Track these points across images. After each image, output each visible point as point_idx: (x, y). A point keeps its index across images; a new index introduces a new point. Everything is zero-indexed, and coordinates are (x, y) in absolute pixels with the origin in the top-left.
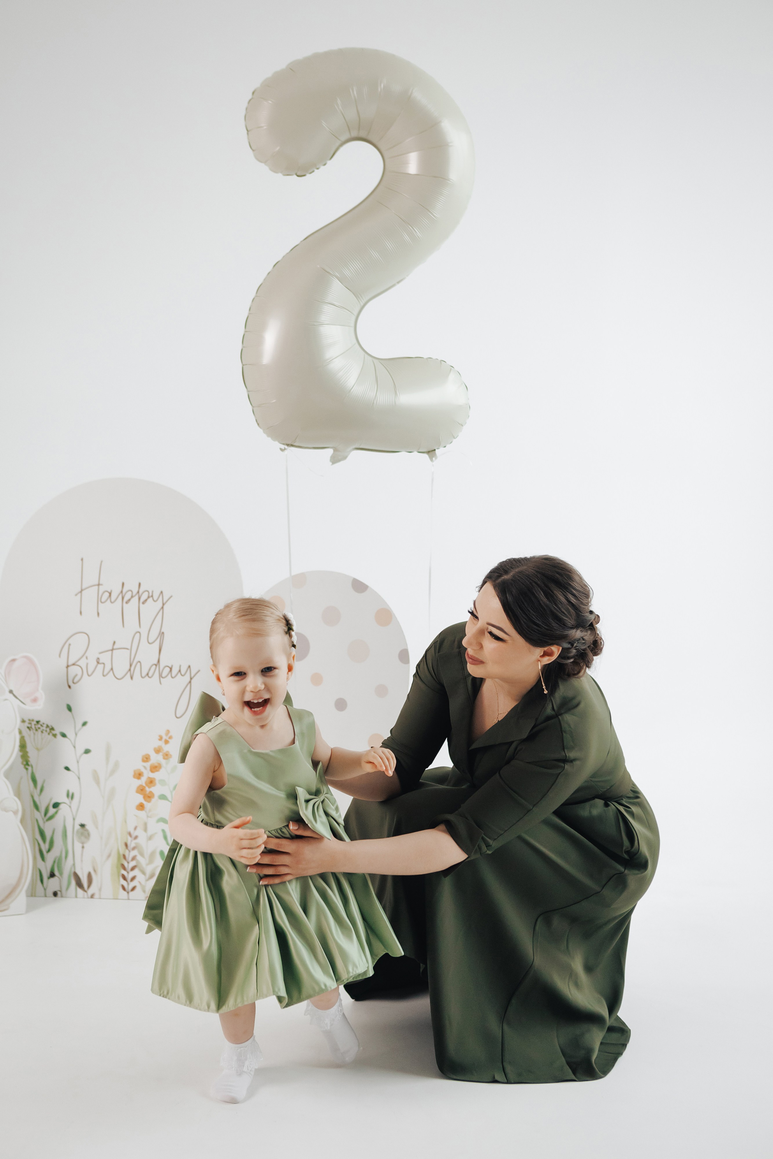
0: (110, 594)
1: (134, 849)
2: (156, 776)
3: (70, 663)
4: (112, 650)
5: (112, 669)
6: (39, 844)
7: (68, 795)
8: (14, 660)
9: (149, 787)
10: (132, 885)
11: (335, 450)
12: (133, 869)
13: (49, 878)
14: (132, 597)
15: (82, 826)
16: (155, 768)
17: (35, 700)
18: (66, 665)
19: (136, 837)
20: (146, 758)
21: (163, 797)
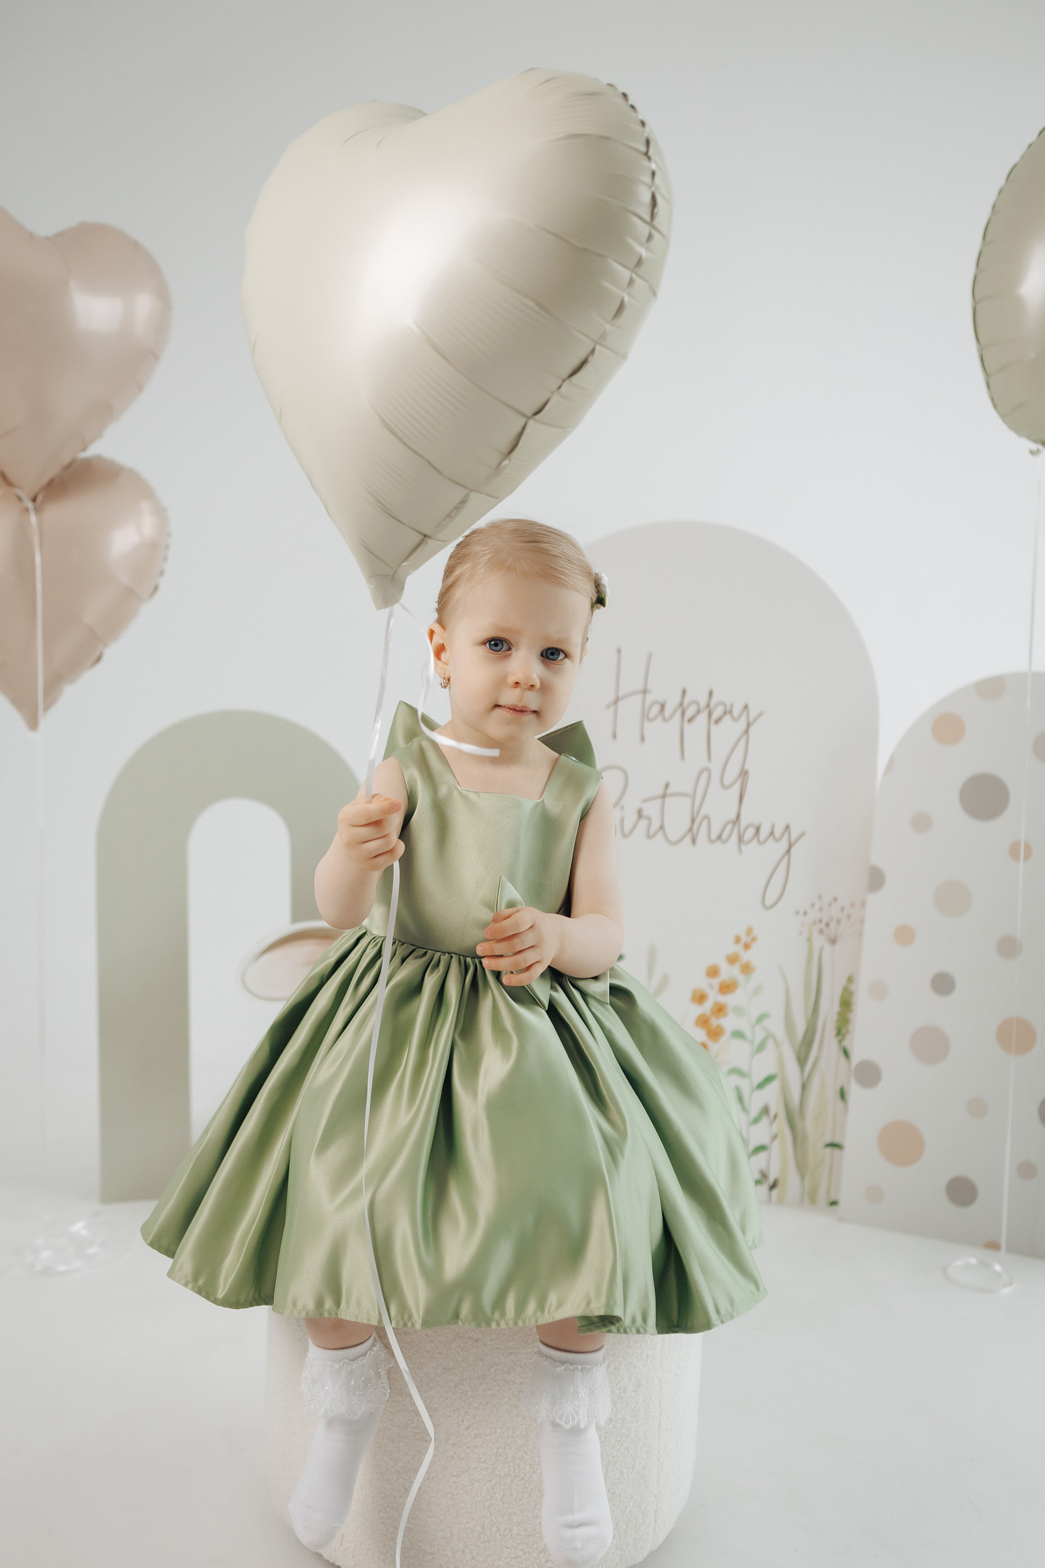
0: (663, 707)
2: (730, 1000)
4: (664, 796)
5: (662, 827)
9: (717, 1018)
14: (698, 712)
16: (727, 988)
20: (713, 972)
21: (738, 1034)
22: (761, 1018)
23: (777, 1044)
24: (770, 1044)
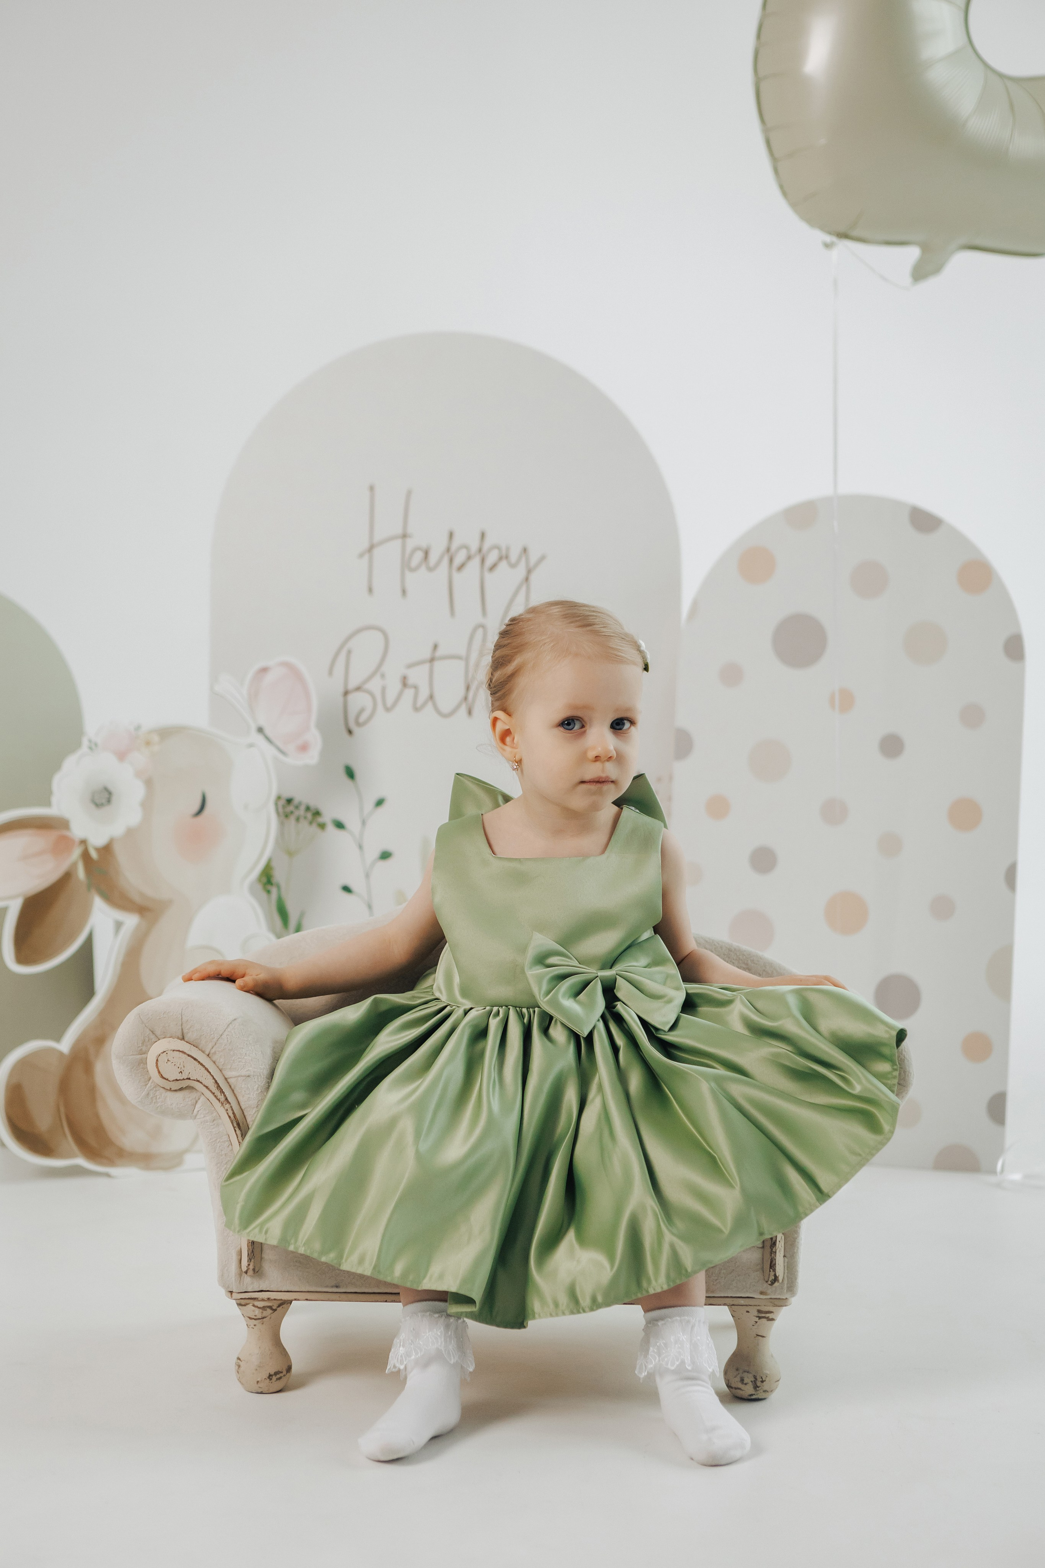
0: (426, 553)
3: (352, 685)
4: (432, 660)
5: (431, 697)
8: (264, 670)
14: (469, 558)
17: (304, 748)
18: (341, 690)
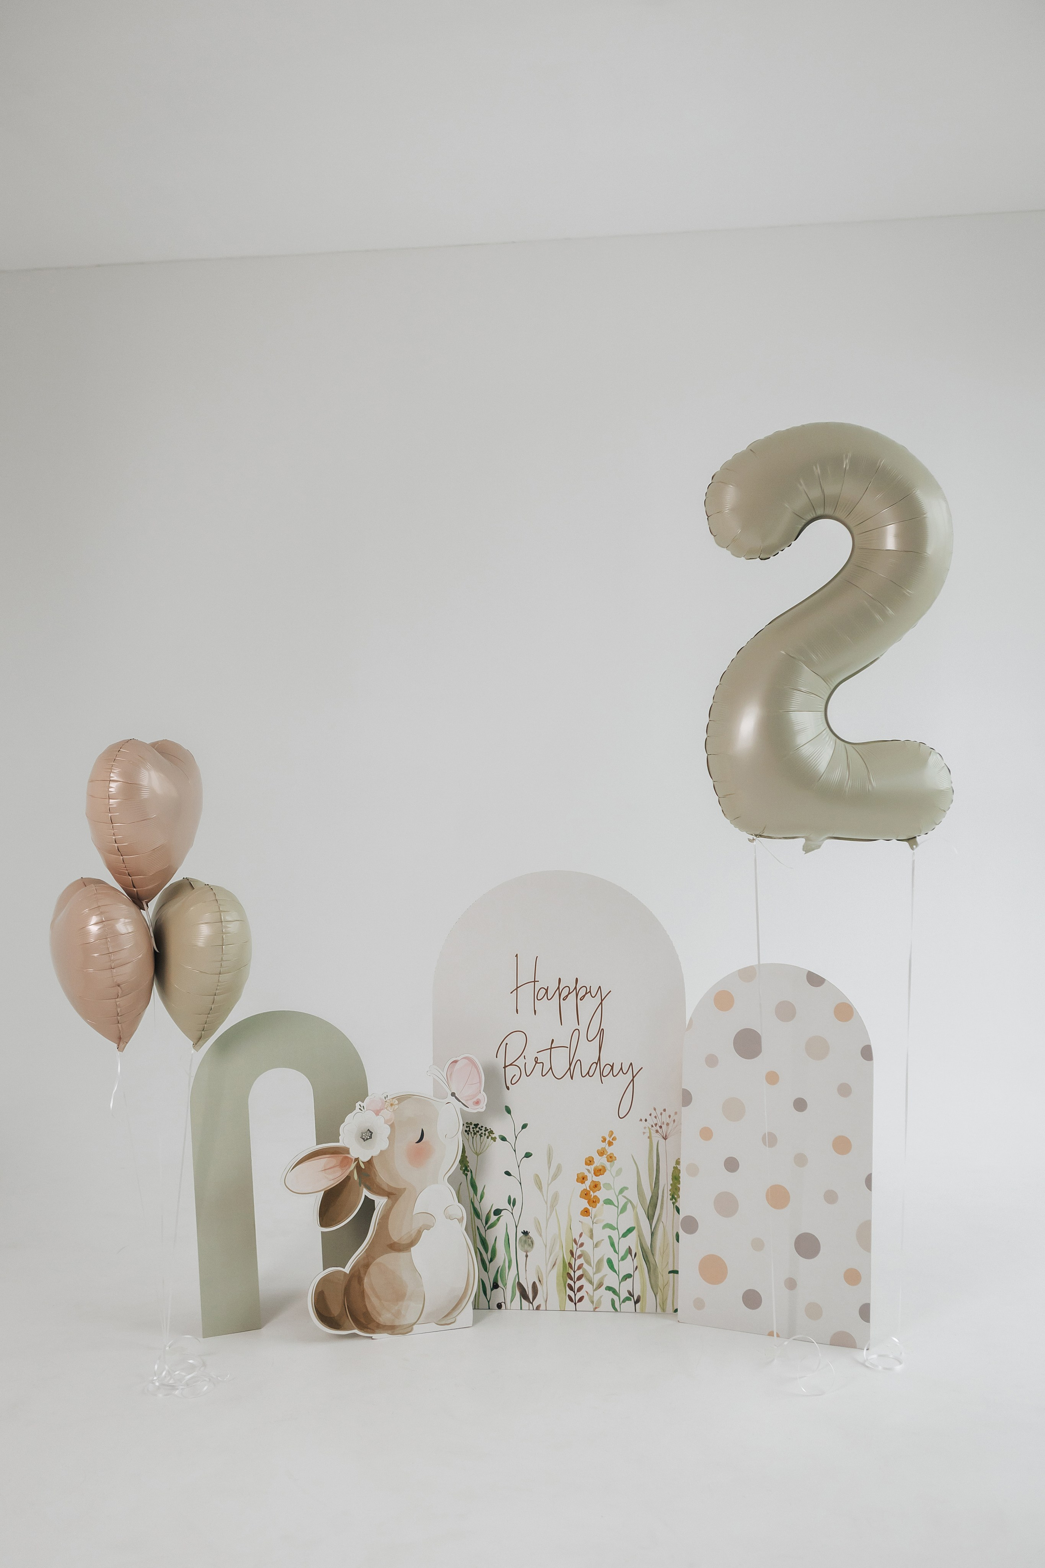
0: (547, 990)
1: (580, 1257)
2: (600, 1179)
3: (508, 1063)
4: (551, 1048)
5: (551, 1068)
6: (481, 1254)
7: (509, 1203)
8: (456, 1062)
9: (594, 1192)
10: (579, 1295)
11: (807, 839)
12: (579, 1278)
13: (492, 1290)
14: (569, 993)
15: (525, 1233)
16: (599, 1171)
18: (503, 1065)
19: (582, 1245)
20: (590, 1161)
21: (608, 1202)
22: (622, 1191)
23: (634, 1207)
24: (629, 1206)
